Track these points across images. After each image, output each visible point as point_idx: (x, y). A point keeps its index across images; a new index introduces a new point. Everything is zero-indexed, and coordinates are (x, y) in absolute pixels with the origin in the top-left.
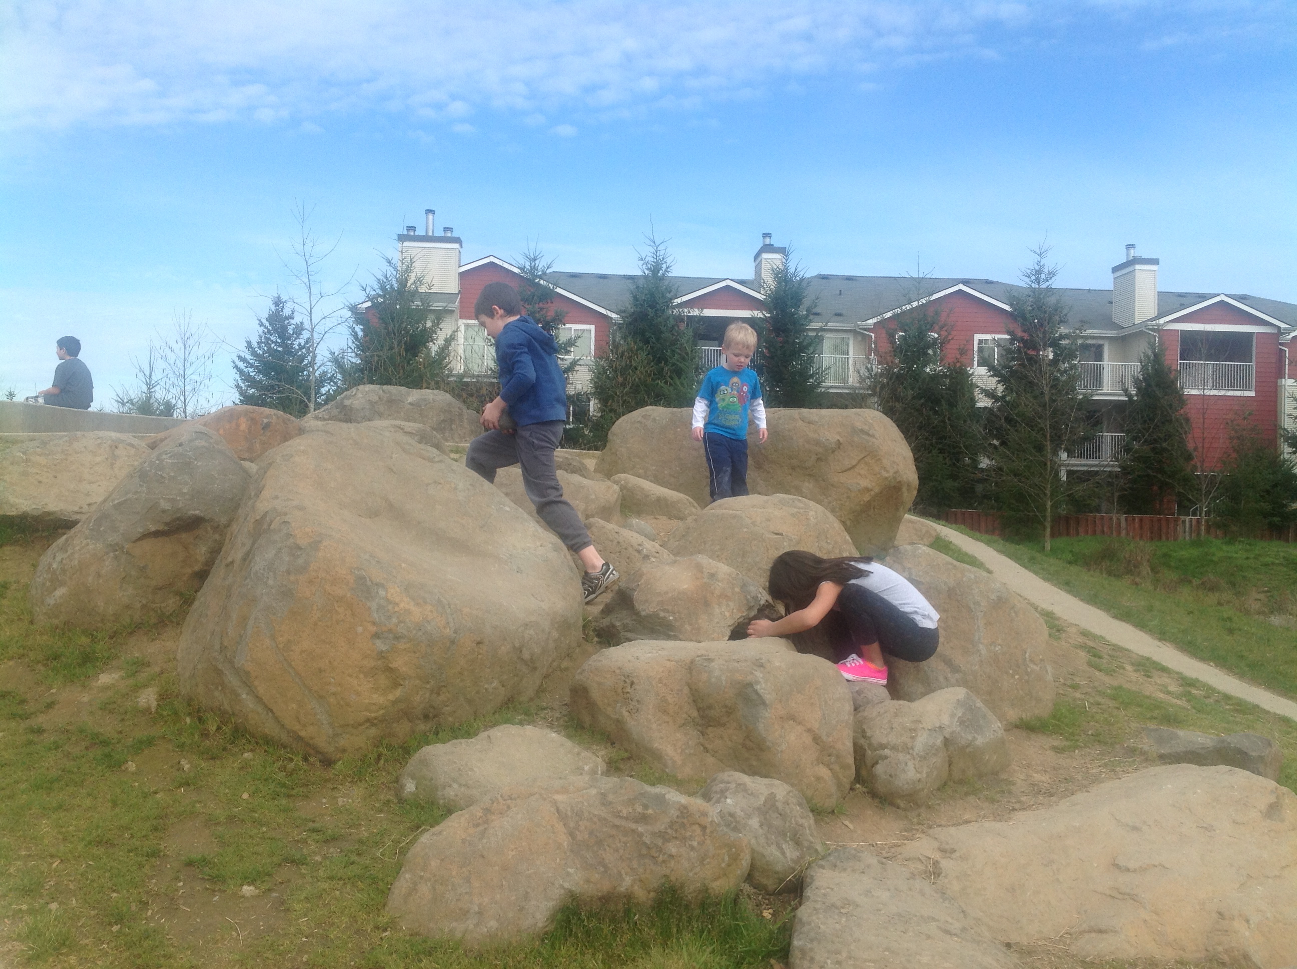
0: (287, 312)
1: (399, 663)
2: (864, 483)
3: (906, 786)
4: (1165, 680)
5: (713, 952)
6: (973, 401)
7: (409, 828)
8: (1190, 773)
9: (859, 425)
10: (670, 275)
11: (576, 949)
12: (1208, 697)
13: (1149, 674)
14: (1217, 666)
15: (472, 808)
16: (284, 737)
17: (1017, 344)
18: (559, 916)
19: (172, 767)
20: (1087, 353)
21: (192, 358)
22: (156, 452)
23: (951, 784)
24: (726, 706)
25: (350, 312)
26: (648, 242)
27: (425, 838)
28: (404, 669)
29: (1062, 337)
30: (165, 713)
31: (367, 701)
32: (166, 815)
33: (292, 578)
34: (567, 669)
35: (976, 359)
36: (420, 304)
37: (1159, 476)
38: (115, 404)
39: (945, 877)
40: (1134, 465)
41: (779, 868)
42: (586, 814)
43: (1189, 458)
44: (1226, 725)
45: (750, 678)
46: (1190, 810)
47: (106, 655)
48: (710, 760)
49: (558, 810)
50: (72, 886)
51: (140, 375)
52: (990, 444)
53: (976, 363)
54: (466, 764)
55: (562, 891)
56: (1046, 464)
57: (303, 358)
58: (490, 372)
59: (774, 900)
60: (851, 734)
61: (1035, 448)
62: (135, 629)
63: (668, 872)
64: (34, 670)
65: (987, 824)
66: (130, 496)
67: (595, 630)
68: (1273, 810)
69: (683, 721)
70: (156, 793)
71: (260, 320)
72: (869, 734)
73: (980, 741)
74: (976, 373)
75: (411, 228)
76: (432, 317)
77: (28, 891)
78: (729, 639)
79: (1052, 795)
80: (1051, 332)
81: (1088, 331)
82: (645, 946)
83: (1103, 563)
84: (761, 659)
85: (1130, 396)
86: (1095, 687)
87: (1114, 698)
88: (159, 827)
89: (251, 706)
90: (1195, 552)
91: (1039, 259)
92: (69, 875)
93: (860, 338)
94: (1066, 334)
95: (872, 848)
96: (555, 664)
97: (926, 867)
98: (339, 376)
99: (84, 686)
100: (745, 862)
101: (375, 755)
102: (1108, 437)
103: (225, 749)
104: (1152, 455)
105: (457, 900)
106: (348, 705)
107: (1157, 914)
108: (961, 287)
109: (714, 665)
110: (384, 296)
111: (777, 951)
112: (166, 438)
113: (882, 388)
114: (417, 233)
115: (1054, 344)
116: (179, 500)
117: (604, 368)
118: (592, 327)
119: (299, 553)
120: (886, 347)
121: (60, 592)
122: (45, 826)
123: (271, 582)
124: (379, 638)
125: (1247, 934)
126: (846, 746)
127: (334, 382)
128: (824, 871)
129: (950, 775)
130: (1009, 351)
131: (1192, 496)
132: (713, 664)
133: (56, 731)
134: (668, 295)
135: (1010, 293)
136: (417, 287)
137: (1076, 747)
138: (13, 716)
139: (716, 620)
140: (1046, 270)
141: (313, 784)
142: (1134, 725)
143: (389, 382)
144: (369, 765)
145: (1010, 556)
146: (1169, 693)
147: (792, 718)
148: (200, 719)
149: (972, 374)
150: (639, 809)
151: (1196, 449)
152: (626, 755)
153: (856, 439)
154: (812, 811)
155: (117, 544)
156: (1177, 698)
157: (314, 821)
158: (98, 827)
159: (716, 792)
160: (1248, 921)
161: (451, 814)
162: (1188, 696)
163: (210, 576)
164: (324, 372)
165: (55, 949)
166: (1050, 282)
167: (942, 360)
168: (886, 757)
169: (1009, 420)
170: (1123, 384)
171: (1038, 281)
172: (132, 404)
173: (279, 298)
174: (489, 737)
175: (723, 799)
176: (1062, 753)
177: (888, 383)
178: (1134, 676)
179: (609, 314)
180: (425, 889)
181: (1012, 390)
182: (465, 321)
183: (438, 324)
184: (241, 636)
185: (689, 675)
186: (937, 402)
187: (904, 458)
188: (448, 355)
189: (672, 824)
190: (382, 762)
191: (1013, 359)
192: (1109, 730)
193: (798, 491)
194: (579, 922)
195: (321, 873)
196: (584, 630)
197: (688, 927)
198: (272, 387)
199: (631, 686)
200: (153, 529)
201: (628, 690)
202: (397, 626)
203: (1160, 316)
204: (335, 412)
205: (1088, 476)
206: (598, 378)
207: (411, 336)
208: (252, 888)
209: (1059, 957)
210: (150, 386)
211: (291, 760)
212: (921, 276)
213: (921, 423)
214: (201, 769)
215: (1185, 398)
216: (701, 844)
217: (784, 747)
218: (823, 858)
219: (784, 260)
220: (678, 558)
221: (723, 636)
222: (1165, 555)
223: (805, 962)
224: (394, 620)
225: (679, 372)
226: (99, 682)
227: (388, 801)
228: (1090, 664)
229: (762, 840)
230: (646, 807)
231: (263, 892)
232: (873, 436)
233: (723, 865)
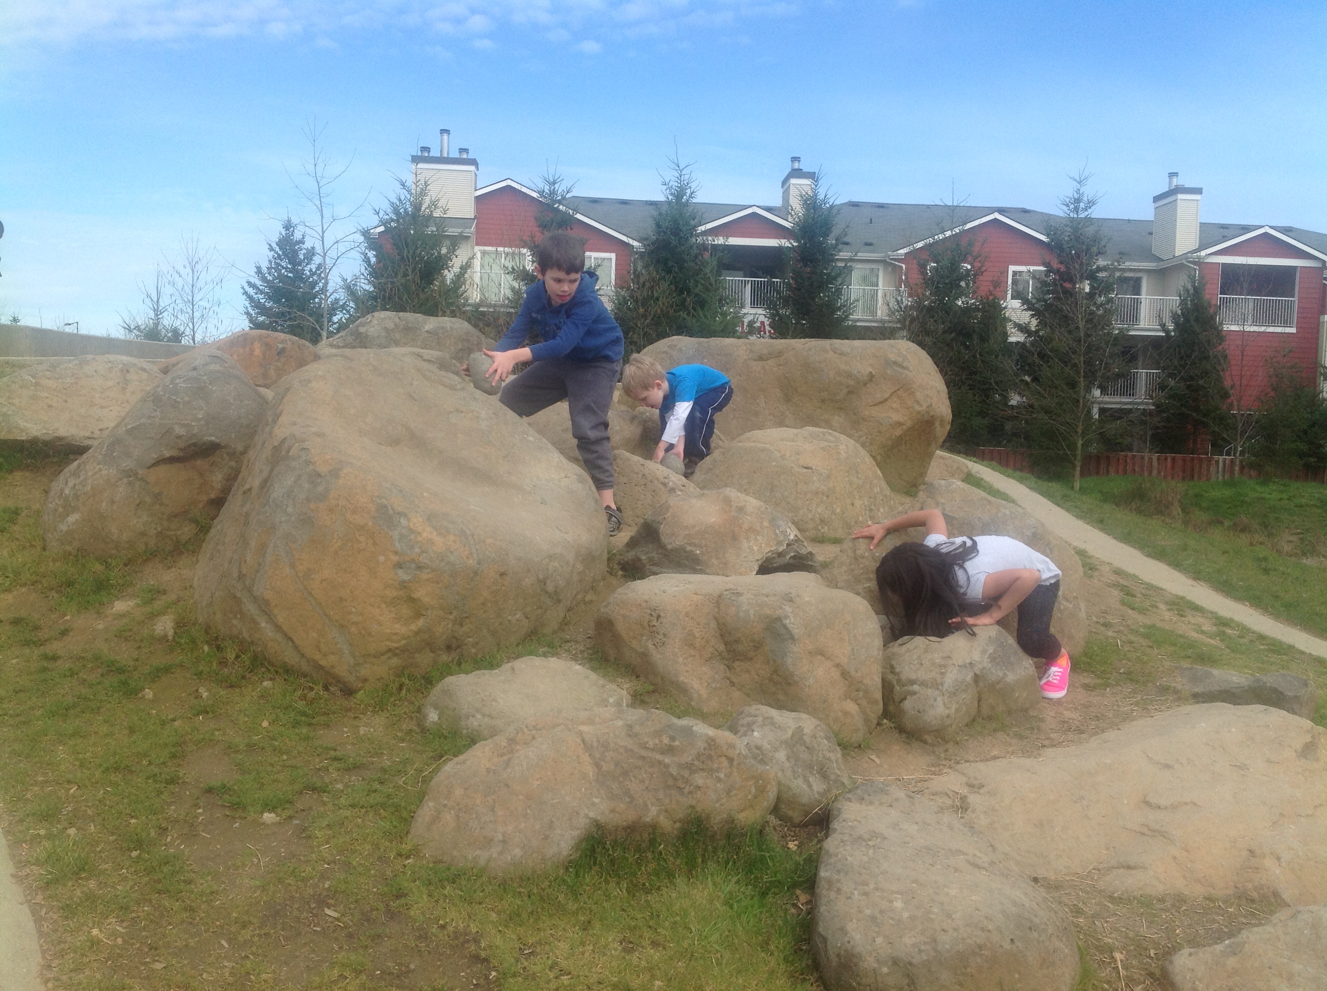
0: (297, 236)
1: (422, 593)
2: (896, 417)
3: (934, 722)
4: (1199, 619)
5: (738, 882)
6: (1005, 335)
7: (432, 757)
8: (1223, 713)
9: (892, 357)
10: (694, 201)
11: (601, 878)
12: (1243, 637)
13: (1182, 613)
14: (1251, 606)
15: (496, 737)
16: (305, 667)
17: (1052, 276)
18: (584, 845)
19: (190, 695)
20: (1125, 285)
21: (200, 283)
22: (168, 379)
23: (980, 720)
24: (753, 641)
25: (363, 237)
26: (674, 166)
27: (449, 768)
28: (427, 599)
29: (1099, 269)
30: (183, 641)
31: (389, 631)
32: (185, 742)
33: (312, 506)
34: (591, 602)
35: (1010, 292)
36: (434, 229)
37: (1194, 414)
38: (122, 331)
39: (973, 811)
40: (1169, 403)
41: (805, 800)
42: (612, 745)
43: (1225, 395)
44: (1261, 665)
45: (779, 612)
46: (1224, 749)
47: (120, 581)
48: (736, 694)
49: (583, 741)
50: (90, 812)
51: (148, 301)
52: (1022, 381)
53: (1009, 296)
54: (490, 695)
55: (588, 821)
56: (1078, 401)
57: (315, 284)
58: (507, 302)
59: (799, 832)
60: (880, 670)
61: (1067, 384)
62: (151, 555)
63: (694, 803)
64: (47, 597)
65: (1014, 759)
66: (143, 420)
67: (619, 563)
68: (1309, 750)
69: (709, 655)
70: (174, 720)
71: (270, 245)
72: (897, 670)
73: (1011, 677)
74: (1009, 306)
75: (425, 149)
76: (447, 243)
77: (46, 817)
78: (758, 573)
79: (1081, 732)
80: (1088, 264)
81: (1127, 264)
82: (671, 875)
83: (1133, 504)
84: (790, 593)
85: (1167, 332)
86: (1128, 626)
87: (1146, 636)
88: (178, 755)
89: (270, 634)
90: (1228, 492)
91: (1078, 187)
92: (86, 800)
93: (890, 269)
94: (1105, 267)
95: (898, 783)
96: (579, 597)
97: (954, 802)
98: (352, 304)
99: (98, 613)
100: (772, 794)
101: (397, 685)
102: (1143, 375)
103: (243, 677)
104: (1188, 392)
105: (481, 828)
106: (370, 634)
107: (1187, 851)
108: (997, 215)
109: (743, 599)
110: (398, 221)
111: (803, 881)
112: (178, 363)
113: (912, 322)
114: (432, 154)
115: (1092, 277)
116: (194, 426)
117: (624, 298)
118: (613, 256)
119: (319, 481)
120: (916, 277)
121: (73, 518)
122: (62, 753)
123: (290, 510)
124: (401, 568)
125: (1278, 872)
126: (874, 681)
127: (346, 310)
128: (851, 804)
129: (979, 711)
130: (1044, 284)
131: (1228, 435)
132: (741, 598)
133: (72, 658)
134: (692, 222)
135: (1047, 223)
136: (431, 212)
137: (1107, 685)
138: (27, 643)
139: (745, 555)
140: (1085, 199)
141: (335, 713)
142: (1167, 664)
143: (403, 309)
144: (391, 694)
145: (1041, 493)
146: (1203, 632)
147: (821, 652)
148: (219, 648)
149: (1005, 308)
150: (666, 740)
151: (1233, 387)
152: (651, 688)
153: (889, 372)
154: (839, 745)
155: (131, 470)
156: (1211, 637)
157: (335, 750)
158: (115, 754)
159: (743, 725)
160: (1279, 859)
161: (475, 743)
162: (1222, 635)
163: (226, 504)
164: (336, 299)
165: (75, 873)
166: (1090, 211)
167: (974, 292)
168: (915, 693)
169: (1042, 356)
170: (1160, 318)
171: (1076, 210)
172: (139, 330)
173: (289, 221)
174: (513, 669)
175: (749, 733)
176: (1093, 691)
177: (918, 316)
178: (1167, 615)
179: (631, 242)
180: (448, 817)
181: (1046, 324)
182: (482, 248)
183: (454, 250)
184: (260, 564)
185: (717, 610)
186: (969, 336)
187: (938, 392)
188: (464, 283)
189: (699, 756)
190: (404, 691)
191: (1048, 292)
192: (1142, 669)
193: (828, 424)
194: (604, 851)
195: (343, 801)
196: (608, 564)
197: (713, 856)
198: (283, 314)
199: (658, 619)
200: (168, 455)
201: (654, 623)
202: (420, 556)
203: (1199, 250)
204: (350, 339)
205: (1119, 414)
206: (618, 309)
207: (427, 263)
208: (273, 815)
209: (1087, 893)
210: (158, 312)
211: (312, 689)
212: (955, 204)
213: (951, 357)
214: (220, 697)
215: (1224, 333)
216: (728, 776)
217: (811, 681)
218: (850, 791)
219: (813, 186)
220: (705, 492)
221: (751, 571)
222: (1196, 495)
223: (832, 893)
224: (417, 550)
225: (702, 304)
226: (114, 609)
227: (410, 730)
228: (1123, 603)
229: (789, 773)
230: (673, 739)
231: (285, 819)
232: (906, 368)
233: (749, 797)
